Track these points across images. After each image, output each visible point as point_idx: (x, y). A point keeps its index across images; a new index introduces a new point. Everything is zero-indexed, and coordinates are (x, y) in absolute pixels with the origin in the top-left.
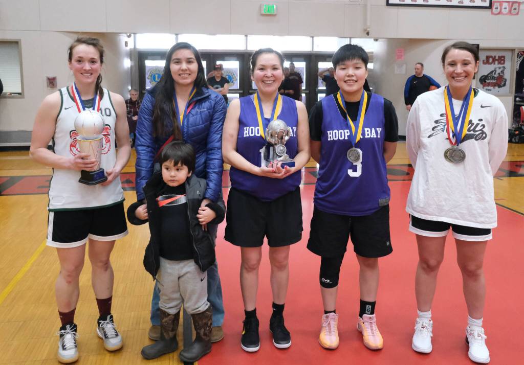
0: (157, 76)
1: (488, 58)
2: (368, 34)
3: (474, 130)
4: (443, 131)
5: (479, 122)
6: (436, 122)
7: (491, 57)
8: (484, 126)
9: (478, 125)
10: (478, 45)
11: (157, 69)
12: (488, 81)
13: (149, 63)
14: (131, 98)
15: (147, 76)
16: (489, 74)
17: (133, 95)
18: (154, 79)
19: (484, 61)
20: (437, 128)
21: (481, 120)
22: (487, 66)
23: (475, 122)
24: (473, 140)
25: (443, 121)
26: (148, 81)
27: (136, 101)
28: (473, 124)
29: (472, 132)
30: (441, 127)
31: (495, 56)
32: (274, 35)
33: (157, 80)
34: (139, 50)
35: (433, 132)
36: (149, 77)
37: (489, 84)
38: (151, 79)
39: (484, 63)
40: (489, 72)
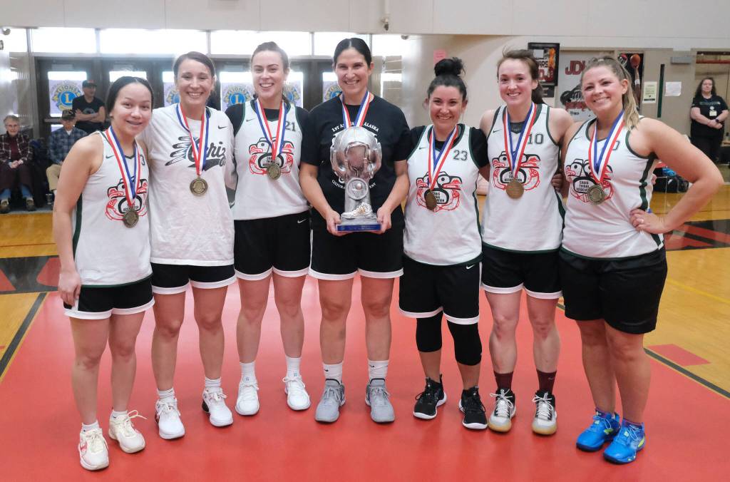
0: (67, 95)
1: (573, 64)
2: (386, 27)
3: (217, 154)
4: (184, 157)
5: (220, 145)
6: (175, 146)
7: (579, 62)
8: (224, 149)
9: (219, 148)
10: (558, 45)
11: (68, 85)
12: (573, 100)
13: (54, 76)
14: (7, 132)
15: (51, 97)
16: (575, 89)
17: (10, 126)
18: (63, 100)
19: (567, 69)
20: (177, 154)
21: (221, 143)
22: (572, 76)
23: (217, 145)
24: (218, 166)
25: (183, 145)
26: (53, 104)
27: (17, 135)
28: (215, 148)
29: (216, 157)
30: (182, 153)
31: (584, 62)
32: (237, 30)
33: (67, 101)
34: (36, 55)
35: (172, 158)
36: (56, 98)
37: (575, 105)
38: (58, 100)
39: (567, 73)
40: (575, 87)
